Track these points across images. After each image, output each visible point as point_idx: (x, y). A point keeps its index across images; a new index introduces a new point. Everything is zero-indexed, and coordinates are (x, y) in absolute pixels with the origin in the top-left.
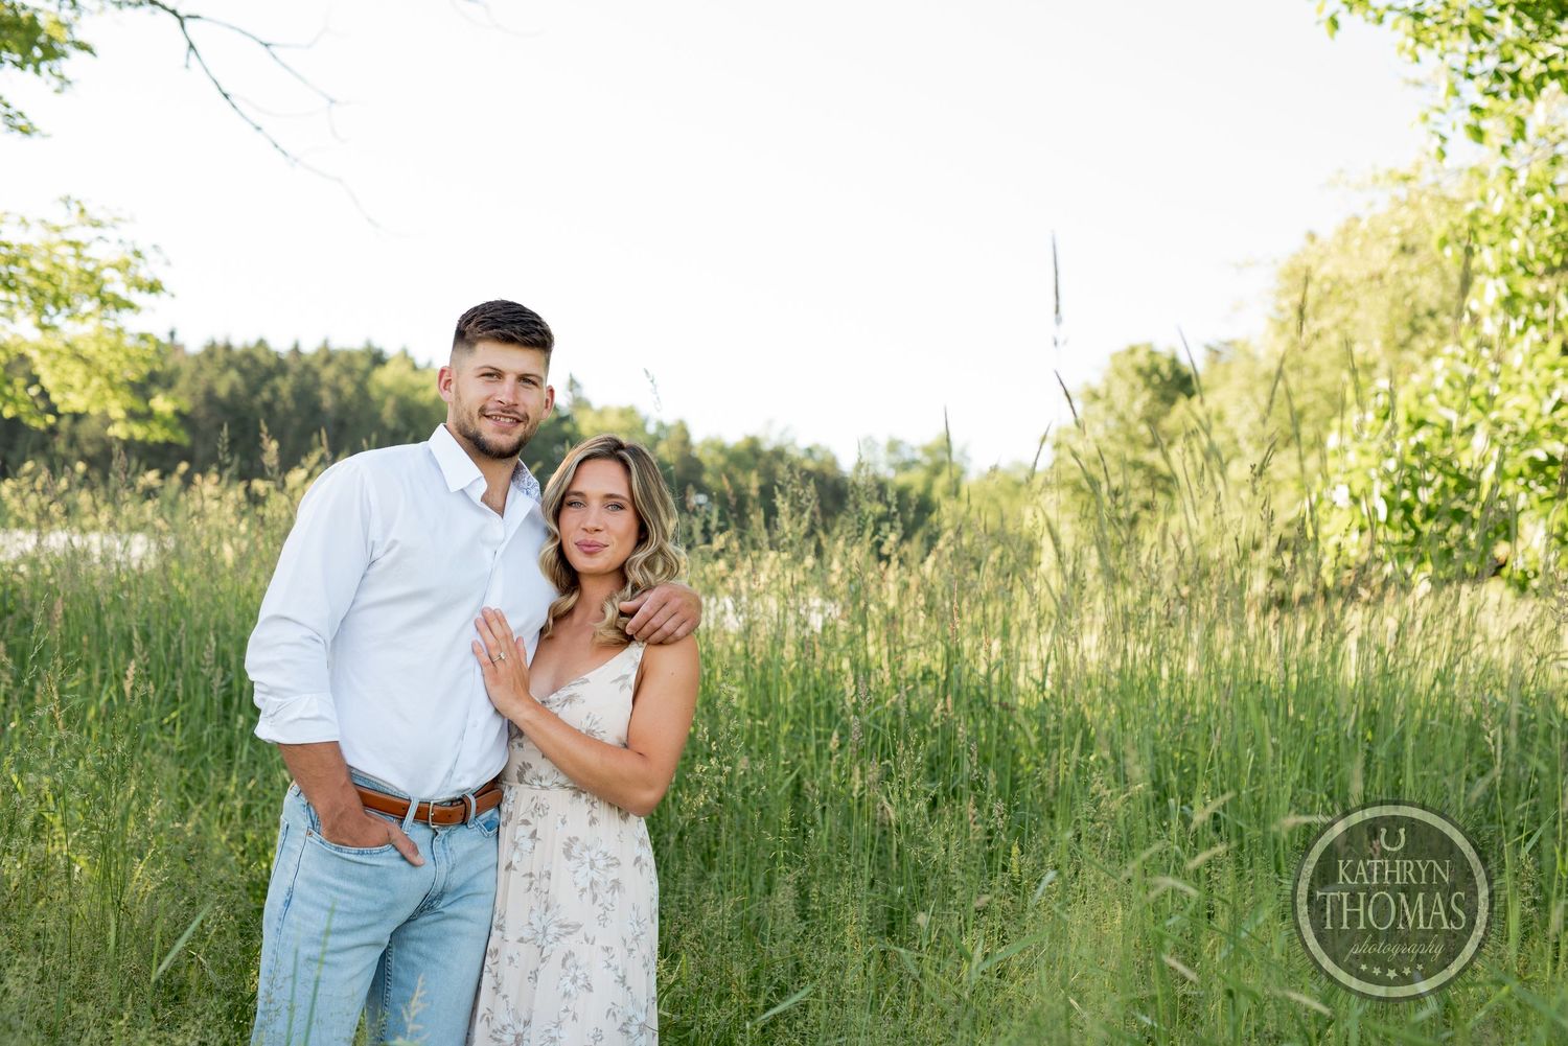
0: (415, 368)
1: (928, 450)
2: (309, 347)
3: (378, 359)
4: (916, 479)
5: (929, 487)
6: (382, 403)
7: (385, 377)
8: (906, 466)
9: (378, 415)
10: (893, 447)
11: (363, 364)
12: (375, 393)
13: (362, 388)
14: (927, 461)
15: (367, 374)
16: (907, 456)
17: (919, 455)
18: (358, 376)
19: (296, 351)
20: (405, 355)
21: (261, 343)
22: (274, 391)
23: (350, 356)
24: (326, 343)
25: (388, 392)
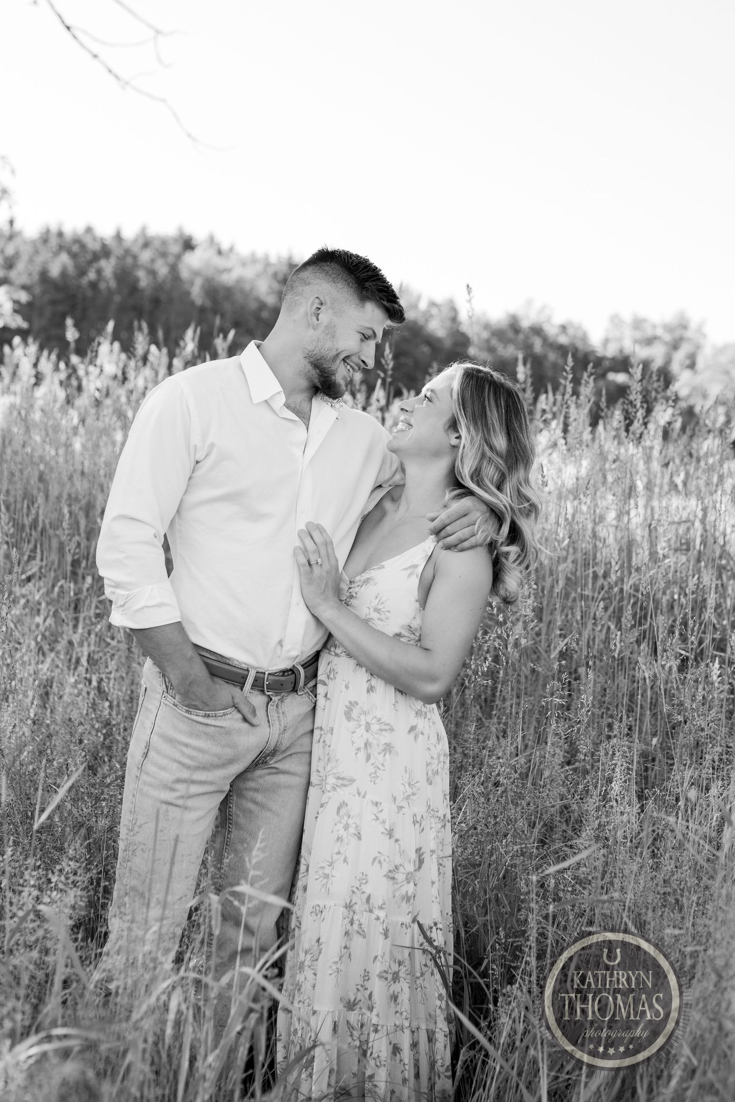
0: (220, 252)
1: (668, 328)
2: (130, 233)
3: (188, 245)
4: (657, 354)
5: (668, 361)
6: (192, 283)
7: (193, 261)
8: (649, 341)
9: (188, 294)
10: (638, 324)
11: (175, 249)
12: (185, 274)
13: (174, 269)
14: (667, 337)
15: (178, 257)
16: (649, 333)
17: (659, 332)
18: (171, 260)
19: (118, 237)
20: (211, 240)
21: (89, 230)
22: (99, 272)
23: (164, 242)
24: (144, 230)
25: (196, 273)
